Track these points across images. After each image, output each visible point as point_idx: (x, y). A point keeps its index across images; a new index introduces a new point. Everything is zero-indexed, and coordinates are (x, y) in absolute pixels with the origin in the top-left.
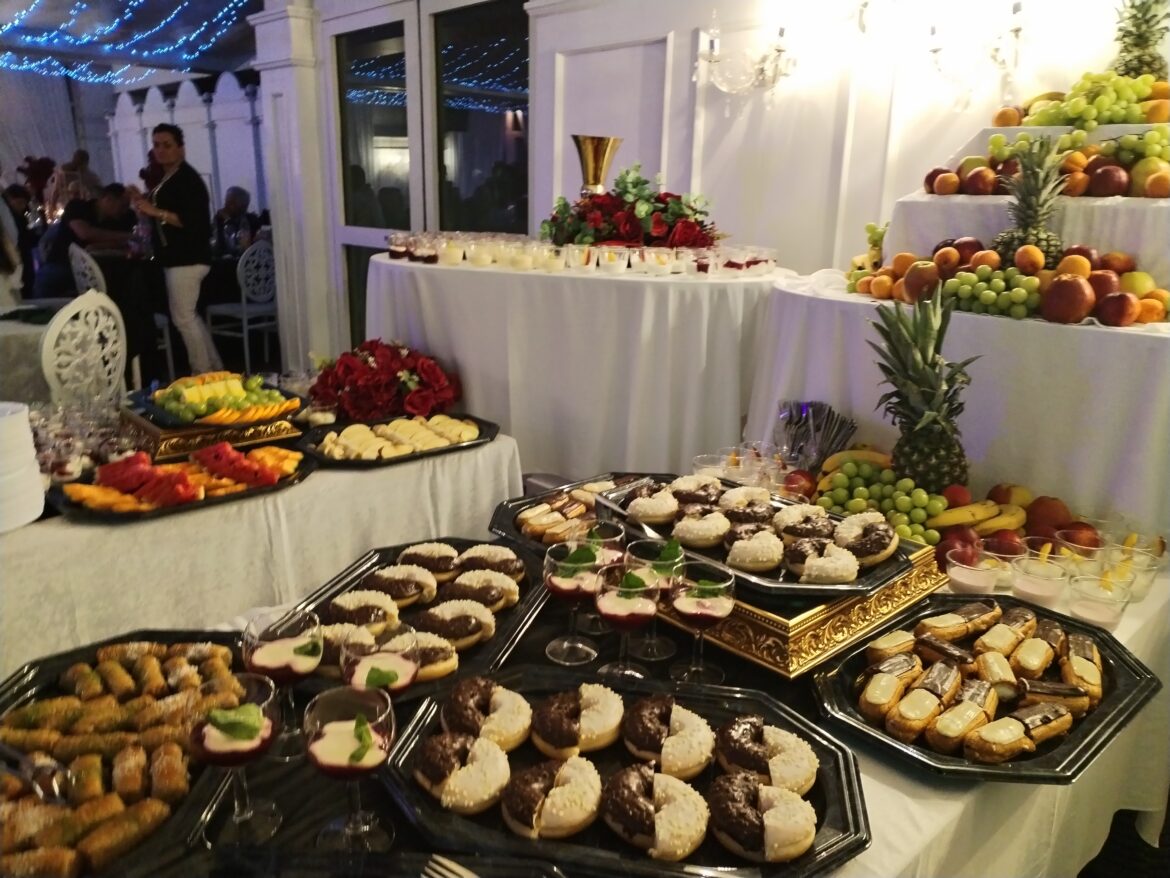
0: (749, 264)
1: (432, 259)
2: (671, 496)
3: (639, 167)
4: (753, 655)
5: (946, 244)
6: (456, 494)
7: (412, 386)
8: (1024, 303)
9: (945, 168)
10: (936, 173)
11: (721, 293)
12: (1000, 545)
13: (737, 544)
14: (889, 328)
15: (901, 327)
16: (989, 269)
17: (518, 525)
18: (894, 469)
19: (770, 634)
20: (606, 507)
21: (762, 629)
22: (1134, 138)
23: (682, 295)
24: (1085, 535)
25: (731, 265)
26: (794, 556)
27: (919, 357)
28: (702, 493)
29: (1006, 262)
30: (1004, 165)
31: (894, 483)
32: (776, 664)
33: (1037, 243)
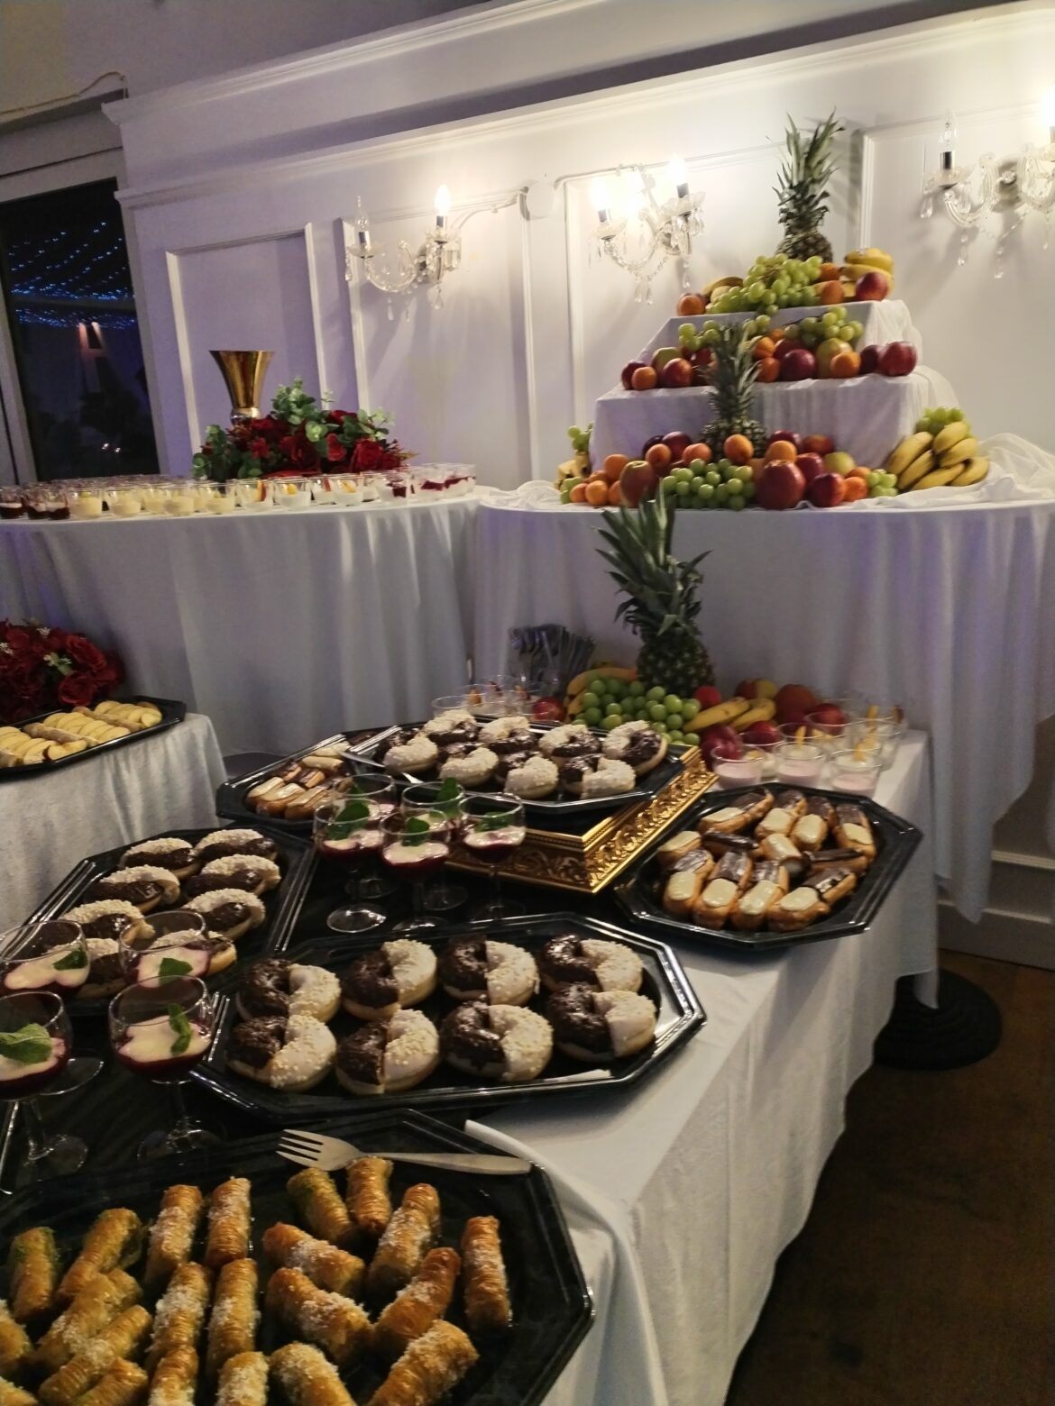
0: (449, 483)
1: (62, 514)
2: (427, 740)
3: (301, 383)
4: (551, 879)
5: (654, 442)
6: (147, 790)
7: (64, 670)
8: (741, 493)
9: (640, 362)
10: (633, 367)
11: (423, 519)
12: (758, 737)
13: (512, 773)
14: (617, 535)
15: (630, 530)
16: (702, 462)
17: (253, 804)
18: (641, 680)
19: (565, 854)
20: (359, 763)
21: (555, 852)
22: (813, 320)
23: (381, 524)
24: (831, 714)
25: (429, 486)
26: (570, 777)
27: (650, 559)
28: (461, 731)
29: (715, 456)
30: (698, 354)
31: (644, 694)
32: (576, 883)
33: (743, 432)
